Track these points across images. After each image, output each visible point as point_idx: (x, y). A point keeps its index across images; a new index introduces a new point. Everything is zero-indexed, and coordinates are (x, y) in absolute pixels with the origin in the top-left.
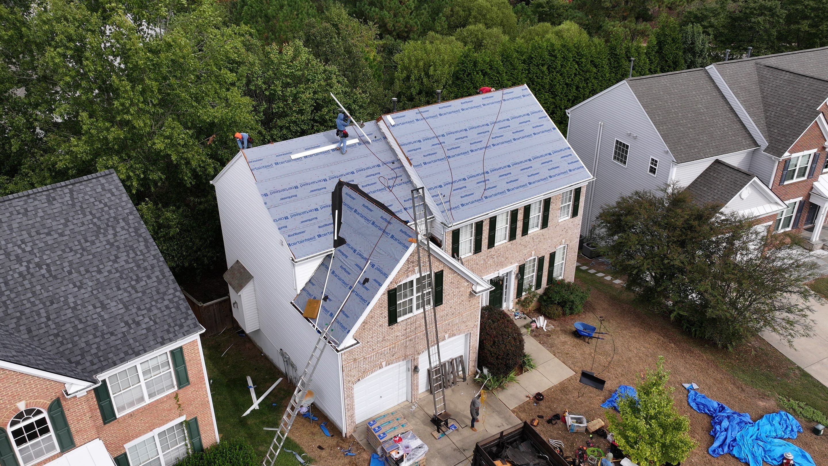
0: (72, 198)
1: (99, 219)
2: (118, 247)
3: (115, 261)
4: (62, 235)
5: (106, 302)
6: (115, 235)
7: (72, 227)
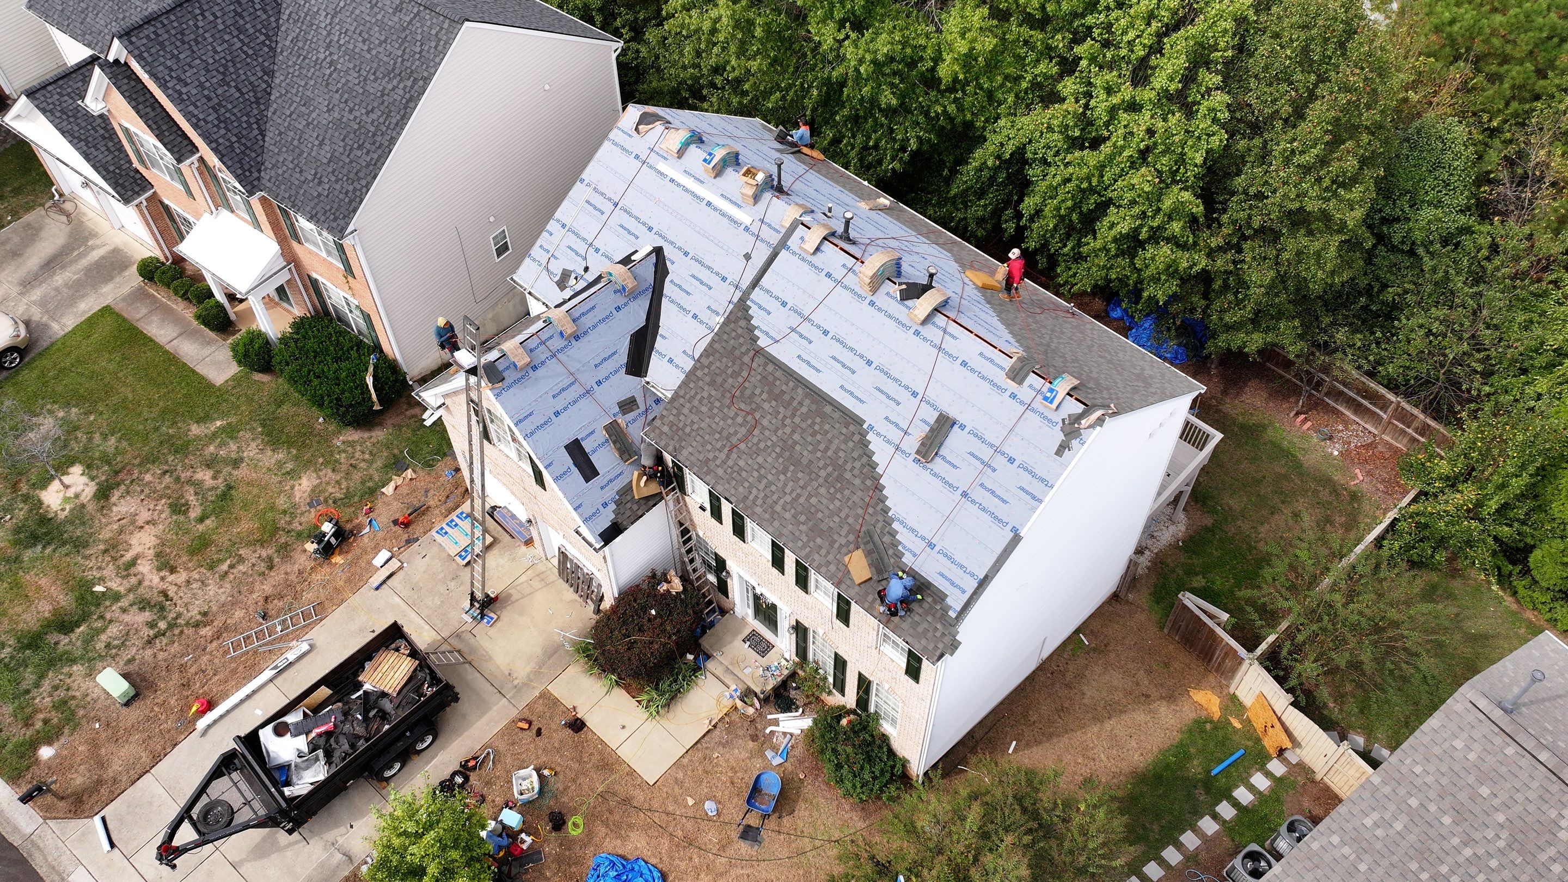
0: (410, 23)
2: (383, 102)
3: (368, 113)
4: (369, 50)
5: (326, 141)
6: (393, 89)
7: (381, 50)
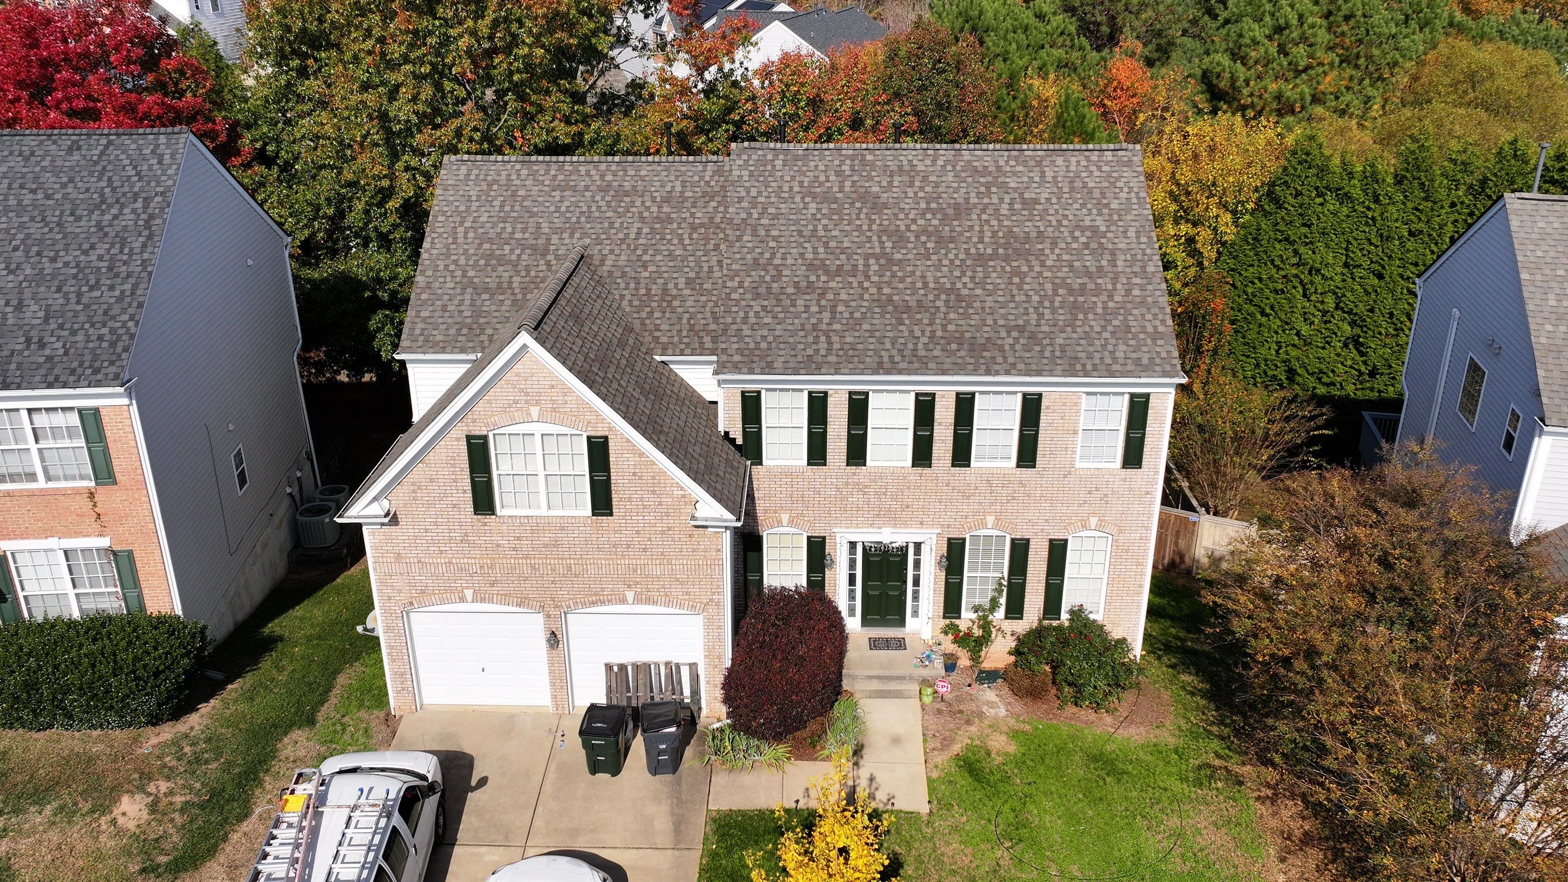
0: (102, 153)
1: (114, 190)
3: (86, 253)
4: (48, 197)
7: (69, 190)
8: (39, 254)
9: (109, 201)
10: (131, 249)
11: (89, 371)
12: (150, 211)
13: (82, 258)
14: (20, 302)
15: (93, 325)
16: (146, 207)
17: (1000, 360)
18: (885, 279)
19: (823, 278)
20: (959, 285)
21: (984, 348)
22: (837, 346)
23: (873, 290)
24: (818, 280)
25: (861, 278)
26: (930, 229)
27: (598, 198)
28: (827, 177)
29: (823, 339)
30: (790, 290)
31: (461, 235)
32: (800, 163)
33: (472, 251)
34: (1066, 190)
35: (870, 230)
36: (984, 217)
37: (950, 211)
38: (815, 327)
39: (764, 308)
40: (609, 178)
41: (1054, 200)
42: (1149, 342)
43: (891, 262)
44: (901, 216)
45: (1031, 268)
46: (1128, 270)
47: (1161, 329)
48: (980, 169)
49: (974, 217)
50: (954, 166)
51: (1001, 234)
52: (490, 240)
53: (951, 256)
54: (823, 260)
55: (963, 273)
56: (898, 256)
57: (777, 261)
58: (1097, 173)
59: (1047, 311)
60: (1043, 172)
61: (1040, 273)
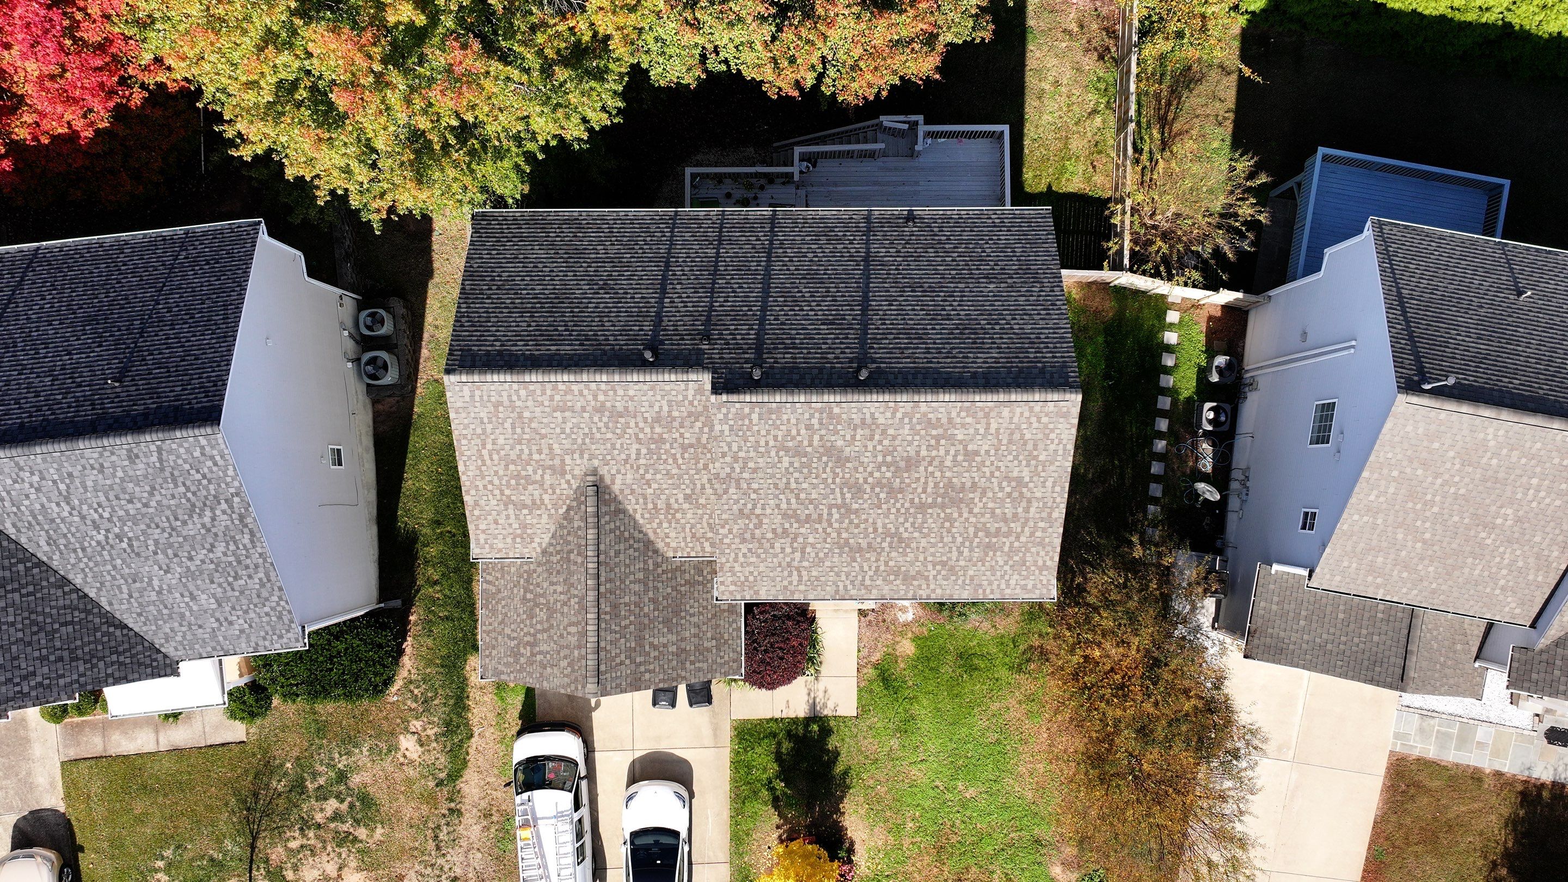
5: (196, 593)
8: (176, 555)
9: (197, 504)
10: (245, 546)
11: (275, 637)
12: (236, 510)
13: (211, 555)
14: (191, 594)
15: (256, 606)
16: (231, 507)
17: (924, 586)
18: (845, 525)
19: (796, 525)
20: (902, 530)
21: (914, 578)
22: (805, 578)
23: (834, 535)
24: (791, 526)
25: (825, 525)
26: (884, 481)
27: (596, 419)
28: (798, 431)
29: (795, 573)
30: (770, 535)
31: (487, 457)
32: (774, 416)
33: (501, 473)
34: (1005, 442)
35: (834, 483)
36: (930, 469)
37: (902, 464)
38: (789, 565)
39: (750, 550)
40: (601, 398)
41: (992, 452)
42: (1037, 572)
43: (849, 510)
44: (861, 469)
45: (960, 515)
46: (1037, 516)
47: (1049, 563)
48: (934, 421)
49: (922, 469)
50: (911, 419)
51: (941, 485)
52: (513, 462)
53: (898, 505)
54: (795, 511)
55: (906, 520)
56: (855, 506)
57: (758, 511)
58: (1035, 425)
59: (966, 550)
60: (988, 424)
61: (967, 520)
